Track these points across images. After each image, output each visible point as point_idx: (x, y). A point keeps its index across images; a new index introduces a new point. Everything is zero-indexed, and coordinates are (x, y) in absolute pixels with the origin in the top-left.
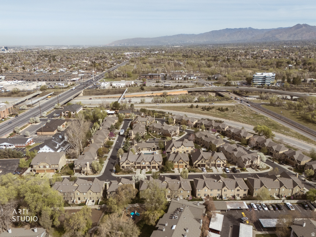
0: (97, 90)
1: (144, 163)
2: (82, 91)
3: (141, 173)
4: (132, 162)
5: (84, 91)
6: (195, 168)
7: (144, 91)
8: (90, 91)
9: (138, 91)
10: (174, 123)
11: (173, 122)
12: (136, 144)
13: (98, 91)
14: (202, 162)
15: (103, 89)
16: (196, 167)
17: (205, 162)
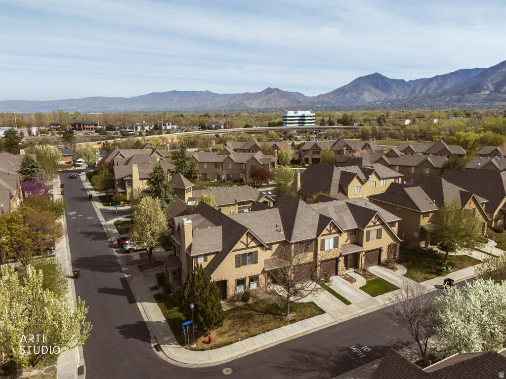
3: (347, 302)
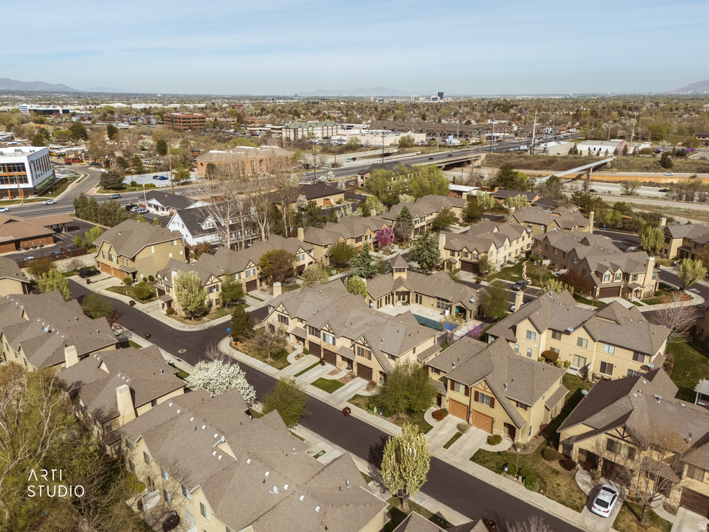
0: (522, 157)
1: (330, 338)
2: (483, 156)
4: (302, 320)
5: (487, 155)
6: (555, 465)
7: (669, 170)
8: (501, 157)
9: (647, 169)
10: (673, 253)
11: (667, 251)
12: (400, 270)
13: (522, 159)
14: (611, 446)
15: (540, 154)
16: (568, 464)
17: (631, 455)
